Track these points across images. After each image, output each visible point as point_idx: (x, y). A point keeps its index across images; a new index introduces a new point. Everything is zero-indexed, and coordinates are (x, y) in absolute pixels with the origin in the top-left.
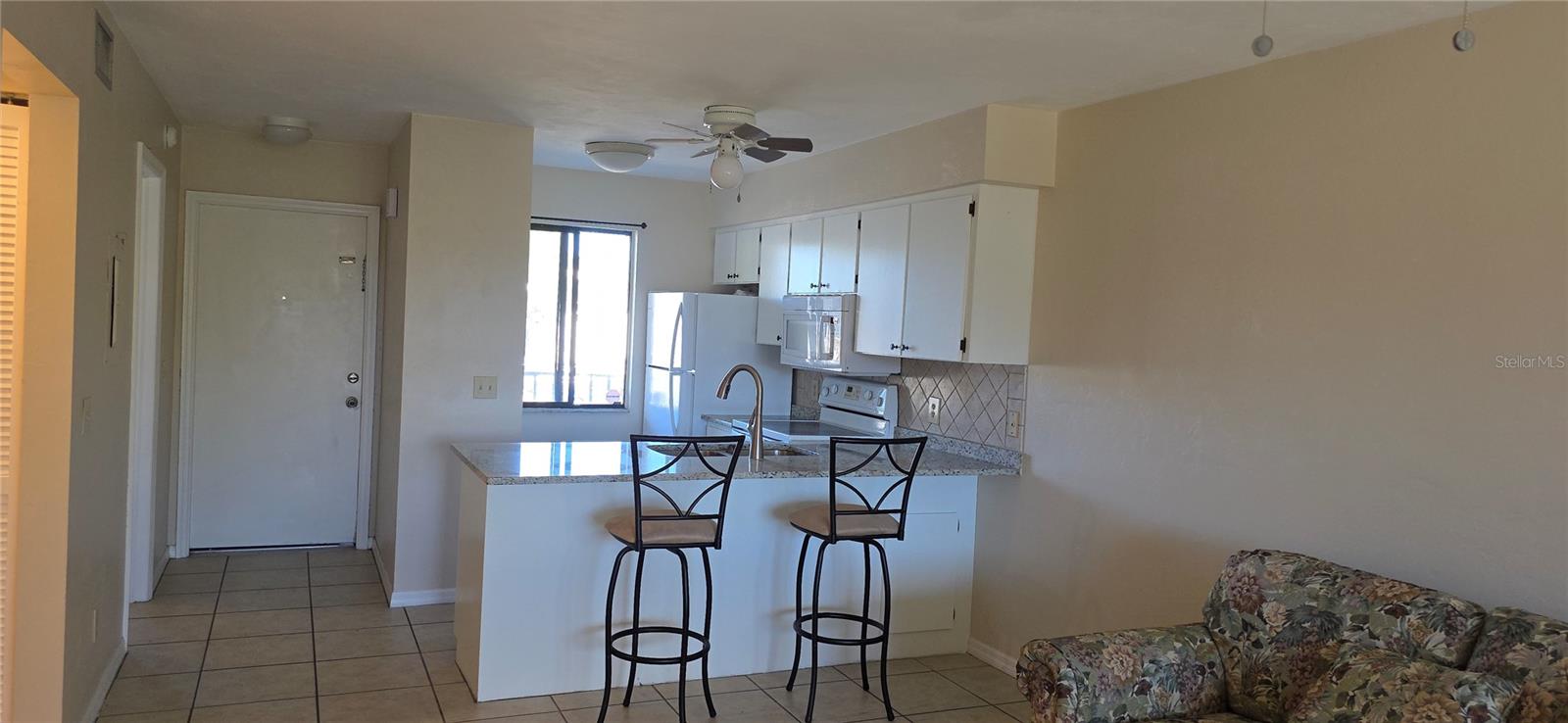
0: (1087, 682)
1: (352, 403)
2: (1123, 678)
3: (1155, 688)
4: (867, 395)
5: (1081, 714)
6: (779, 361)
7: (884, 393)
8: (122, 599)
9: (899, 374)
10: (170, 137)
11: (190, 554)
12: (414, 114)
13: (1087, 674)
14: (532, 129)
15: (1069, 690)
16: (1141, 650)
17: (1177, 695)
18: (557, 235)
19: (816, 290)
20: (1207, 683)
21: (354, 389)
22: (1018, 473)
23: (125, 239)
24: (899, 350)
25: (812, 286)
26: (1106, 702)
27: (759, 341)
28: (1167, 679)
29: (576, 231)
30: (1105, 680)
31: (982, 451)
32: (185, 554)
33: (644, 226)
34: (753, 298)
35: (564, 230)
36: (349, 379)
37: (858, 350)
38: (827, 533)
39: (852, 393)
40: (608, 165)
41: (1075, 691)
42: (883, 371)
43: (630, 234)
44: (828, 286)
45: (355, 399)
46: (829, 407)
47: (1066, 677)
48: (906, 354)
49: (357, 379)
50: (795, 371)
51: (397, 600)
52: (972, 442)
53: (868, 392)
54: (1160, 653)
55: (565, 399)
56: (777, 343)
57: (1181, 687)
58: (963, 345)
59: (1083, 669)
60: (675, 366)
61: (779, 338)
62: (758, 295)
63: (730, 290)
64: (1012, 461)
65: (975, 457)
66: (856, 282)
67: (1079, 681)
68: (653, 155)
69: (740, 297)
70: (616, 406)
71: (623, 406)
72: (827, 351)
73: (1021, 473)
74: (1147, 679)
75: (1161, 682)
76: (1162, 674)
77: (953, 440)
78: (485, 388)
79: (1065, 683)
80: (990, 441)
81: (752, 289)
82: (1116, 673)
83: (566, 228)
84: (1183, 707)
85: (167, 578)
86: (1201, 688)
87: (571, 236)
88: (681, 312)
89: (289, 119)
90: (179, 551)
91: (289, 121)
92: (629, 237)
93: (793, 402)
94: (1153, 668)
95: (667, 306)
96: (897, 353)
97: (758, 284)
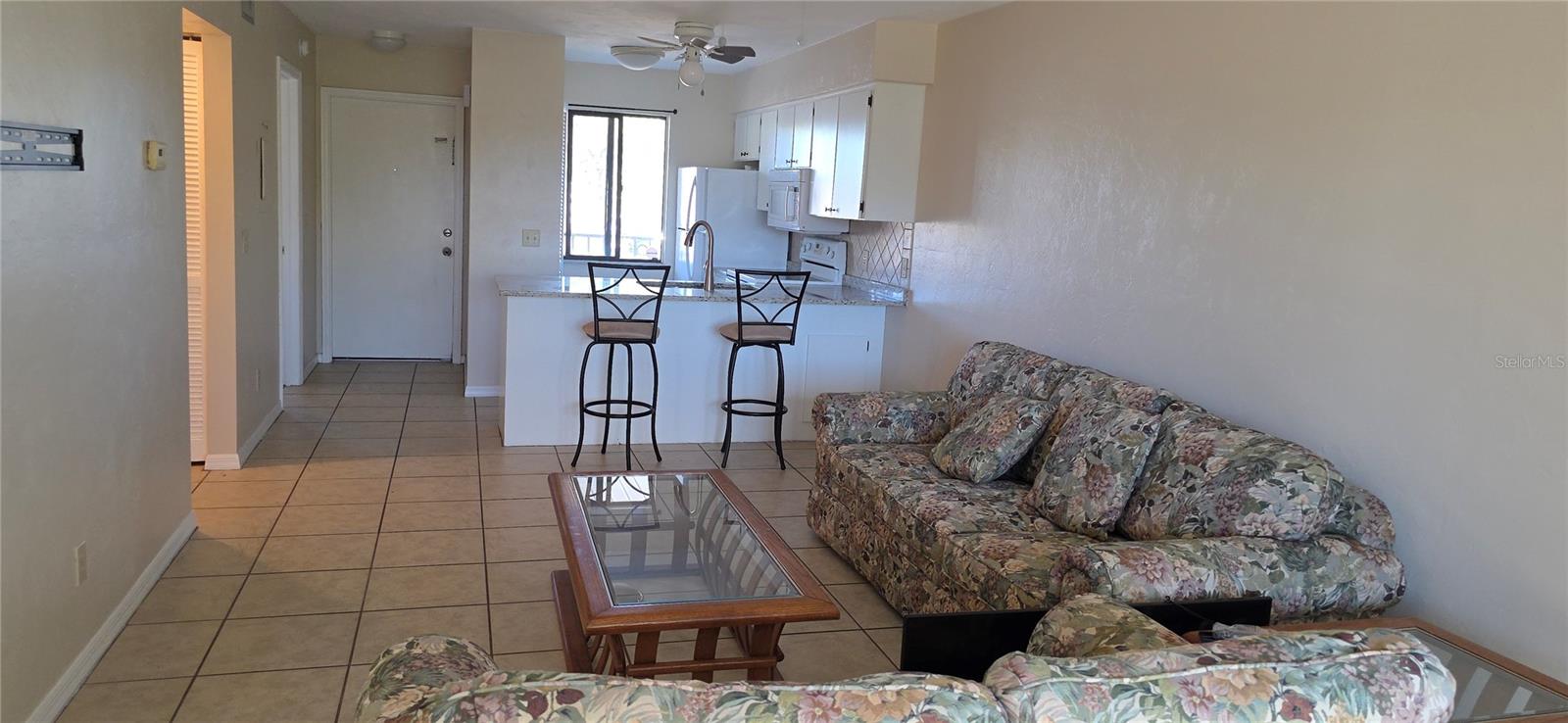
0: (843, 416)
1: (447, 252)
2: (871, 416)
3: (894, 424)
4: (826, 250)
5: (837, 435)
6: (766, 222)
8: (278, 382)
9: (848, 233)
10: (304, 49)
11: (333, 362)
12: (474, 29)
13: (844, 412)
14: (563, 38)
15: (831, 420)
16: (889, 401)
17: (911, 431)
18: (605, 120)
19: (789, 164)
20: (936, 424)
21: (447, 242)
22: (905, 305)
23: (269, 126)
25: (787, 162)
26: (856, 429)
27: (759, 208)
28: (905, 419)
29: (620, 116)
30: (857, 416)
32: (330, 360)
33: (675, 112)
34: (754, 173)
35: (611, 116)
36: (445, 234)
37: (812, 213)
38: (737, 338)
39: (819, 249)
40: (631, 65)
41: (834, 421)
42: (837, 230)
43: (665, 118)
44: (796, 162)
45: (449, 249)
46: (808, 261)
47: (829, 412)
48: (834, 215)
49: (451, 234)
50: (790, 233)
51: (469, 392)
53: (825, 248)
54: (903, 404)
55: (613, 254)
56: (766, 209)
57: (915, 425)
58: (862, 207)
59: (842, 408)
61: (767, 205)
62: (758, 171)
63: (741, 165)
66: (811, 158)
67: (838, 415)
68: (664, 56)
69: (748, 172)
70: (654, 261)
71: (659, 261)
72: (791, 214)
73: (907, 305)
74: (889, 418)
75: (899, 421)
76: (901, 416)
78: (530, 238)
79: (828, 416)
80: (893, 283)
81: (755, 165)
82: (866, 412)
83: (614, 115)
84: (916, 438)
85: (314, 375)
86: (930, 428)
87: (616, 120)
88: (694, 183)
89: (389, 32)
90: (325, 358)
91: (389, 34)
92: (663, 121)
93: (789, 259)
94: (895, 412)
95: (688, 175)
97: (758, 161)
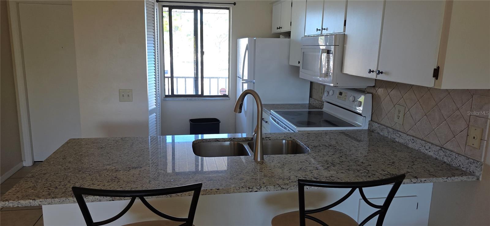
4: (351, 99)
6: (299, 76)
7: (362, 99)
9: (374, 87)
18: (192, 11)
19: (319, 32)
22: (478, 179)
24: (375, 74)
25: (317, 30)
27: (291, 64)
29: (201, 9)
31: (441, 153)
33: (235, 4)
34: (287, 39)
35: (196, 9)
37: (347, 73)
39: (342, 96)
42: (365, 85)
43: (229, 8)
44: (327, 29)
52: (432, 144)
53: (352, 97)
56: (297, 65)
58: (436, 73)
60: (244, 78)
61: (299, 62)
62: (290, 38)
63: (277, 36)
64: (472, 168)
65: (435, 156)
66: (345, 25)
69: (283, 39)
70: (225, 96)
71: (227, 96)
73: (480, 179)
77: (414, 138)
78: (126, 96)
80: (448, 146)
81: (288, 34)
87: (199, 11)
88: (247, 48)
92: (228, 10)
93: (311, 96)
95: (244, 42)
96: (373, 76)
97: (290, 32)
